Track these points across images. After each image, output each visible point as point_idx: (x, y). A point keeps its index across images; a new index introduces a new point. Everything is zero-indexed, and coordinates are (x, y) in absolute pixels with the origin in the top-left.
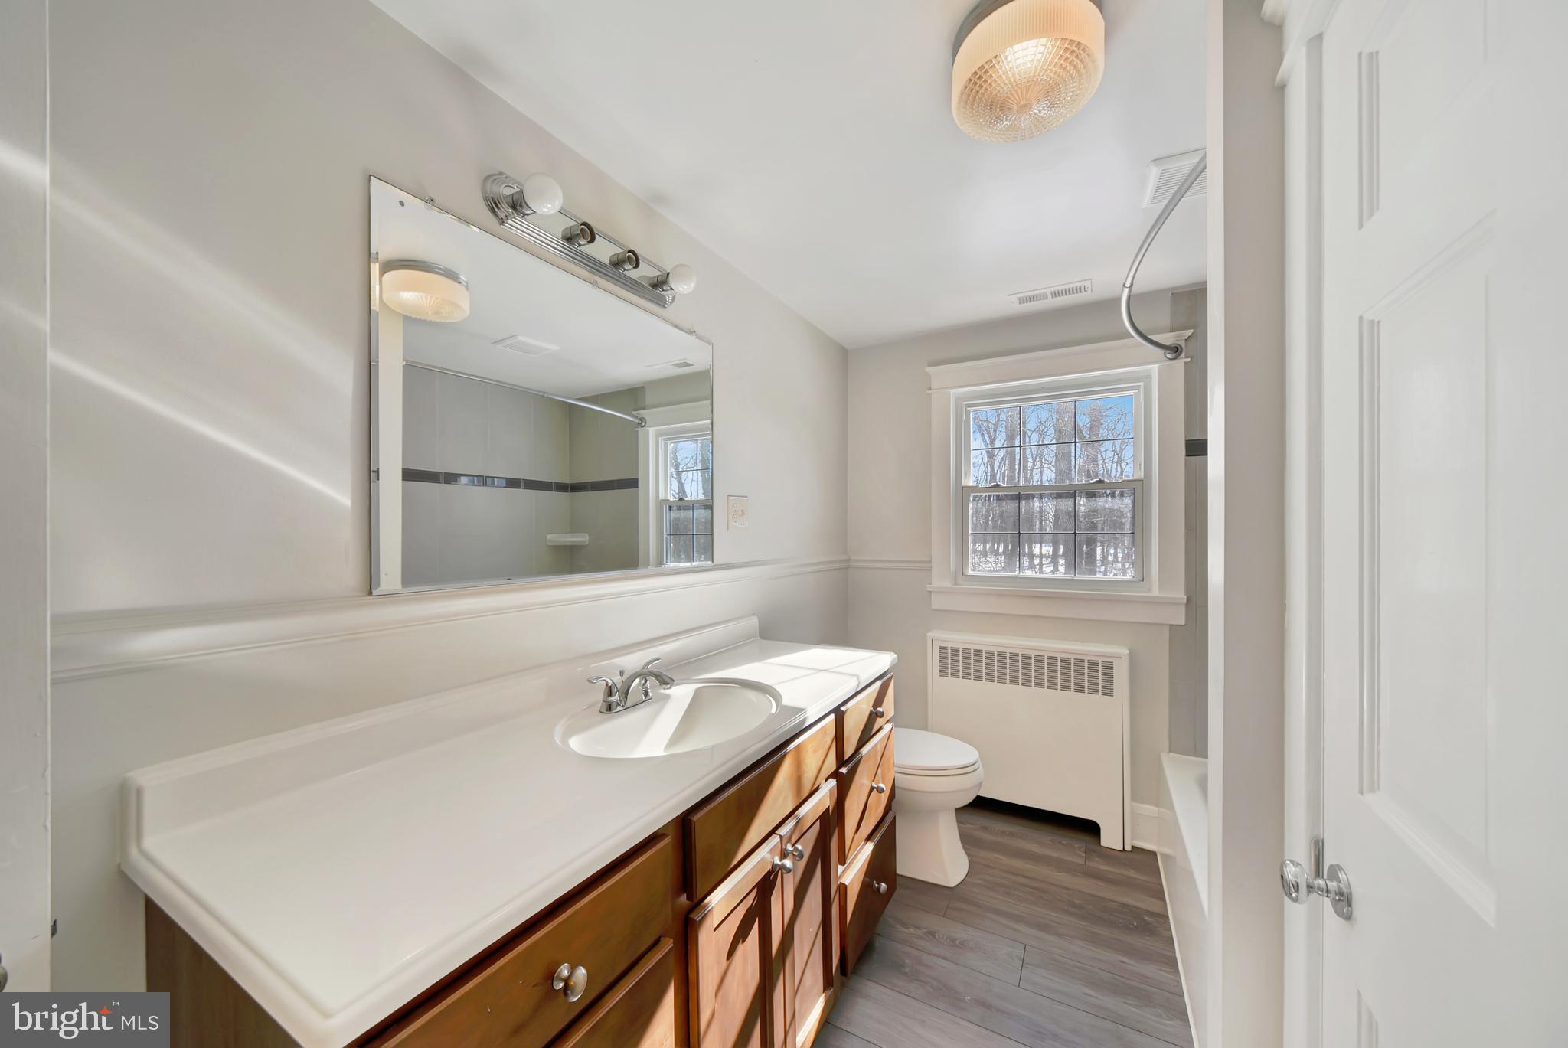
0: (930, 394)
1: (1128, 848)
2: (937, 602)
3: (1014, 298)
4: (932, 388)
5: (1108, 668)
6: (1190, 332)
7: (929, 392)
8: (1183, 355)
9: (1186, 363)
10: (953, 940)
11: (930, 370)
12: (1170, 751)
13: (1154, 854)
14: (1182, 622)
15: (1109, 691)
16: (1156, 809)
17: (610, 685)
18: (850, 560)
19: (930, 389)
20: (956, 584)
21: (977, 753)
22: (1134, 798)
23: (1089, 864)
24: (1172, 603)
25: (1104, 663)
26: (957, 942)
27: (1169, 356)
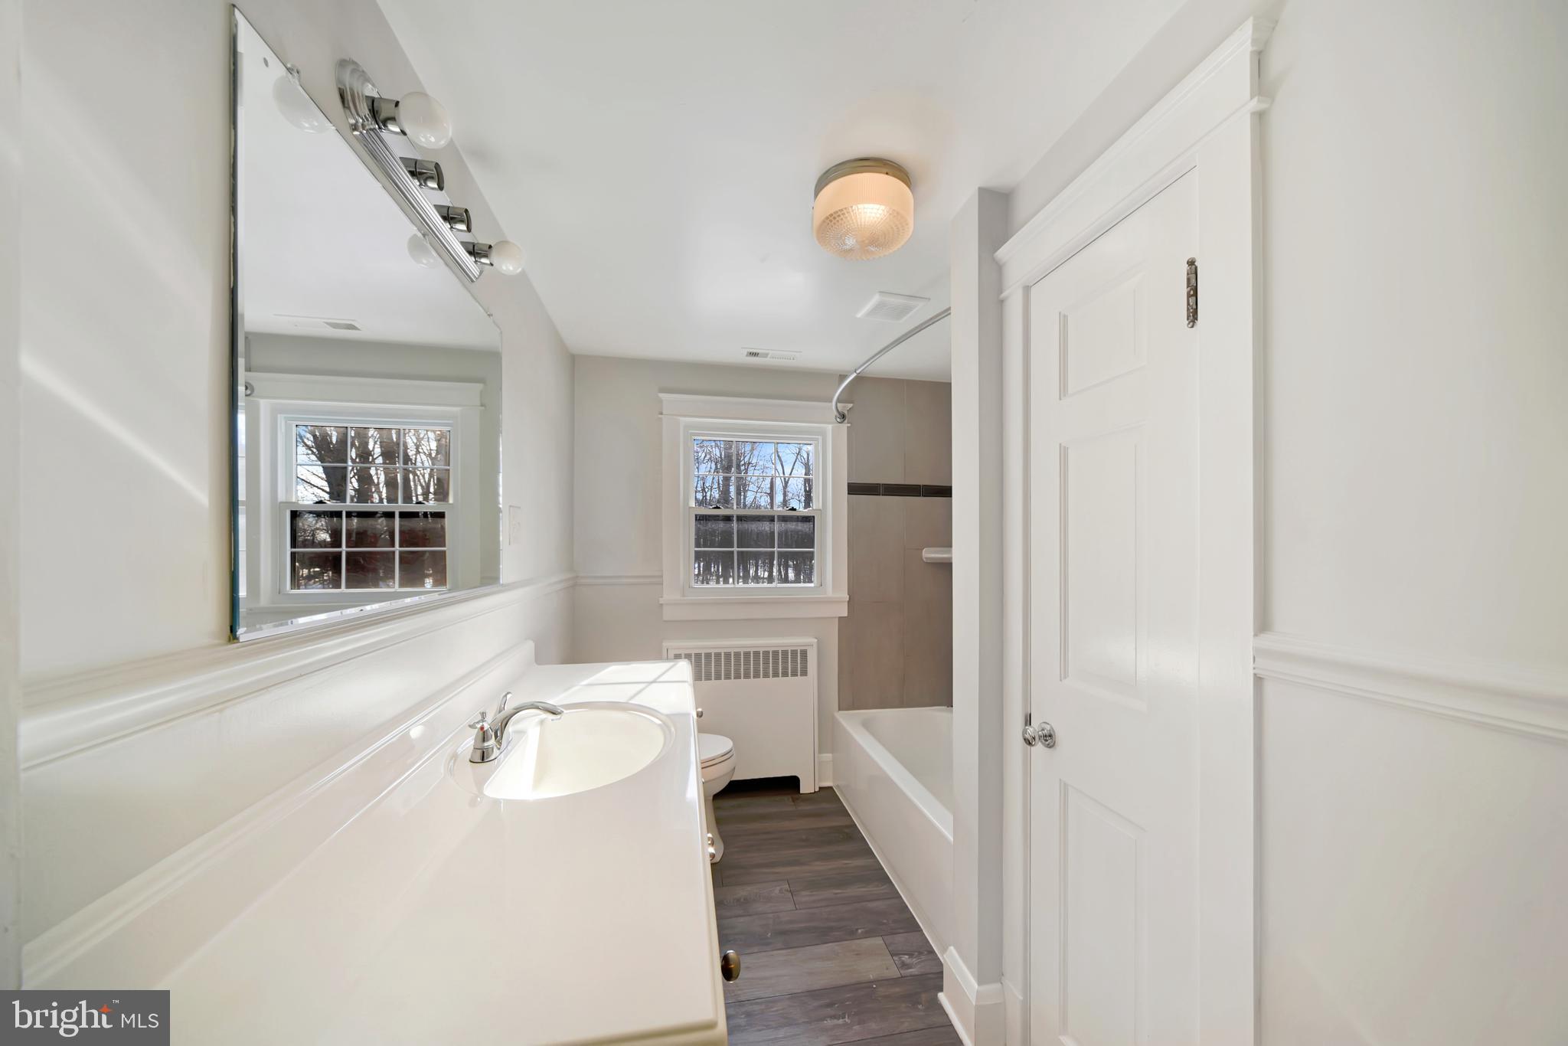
0: (661, 419)
1: (817, 790)
2: (668, 614)
3: (745, 352)
4: (664, 412)
5: (804, 654)
6: (850, 405)
7: (660, 416)
8: (846, 421)
9: (848, 427)
10: (738, 900)
11: (662, 395)
12: (839, 709)
13: (831, 788)
14: (846, 615)
15: (804, 673)
16: (830, 755)
17: (485, 729)
18: (577, 577)
19: (661, 414)
20: (684, 596)
21: (730, 741)
22: (820, 752)
23: (800, 808)
24: (838, 602)
25: (801, 651)
26: (742, 900)
27: (838, 420)
